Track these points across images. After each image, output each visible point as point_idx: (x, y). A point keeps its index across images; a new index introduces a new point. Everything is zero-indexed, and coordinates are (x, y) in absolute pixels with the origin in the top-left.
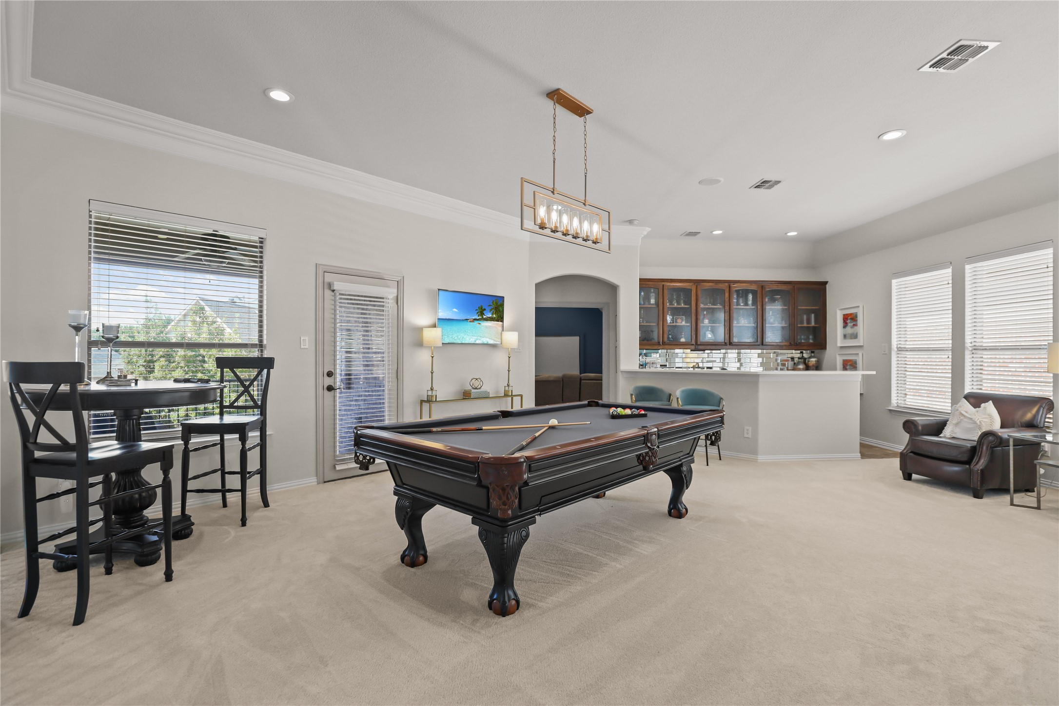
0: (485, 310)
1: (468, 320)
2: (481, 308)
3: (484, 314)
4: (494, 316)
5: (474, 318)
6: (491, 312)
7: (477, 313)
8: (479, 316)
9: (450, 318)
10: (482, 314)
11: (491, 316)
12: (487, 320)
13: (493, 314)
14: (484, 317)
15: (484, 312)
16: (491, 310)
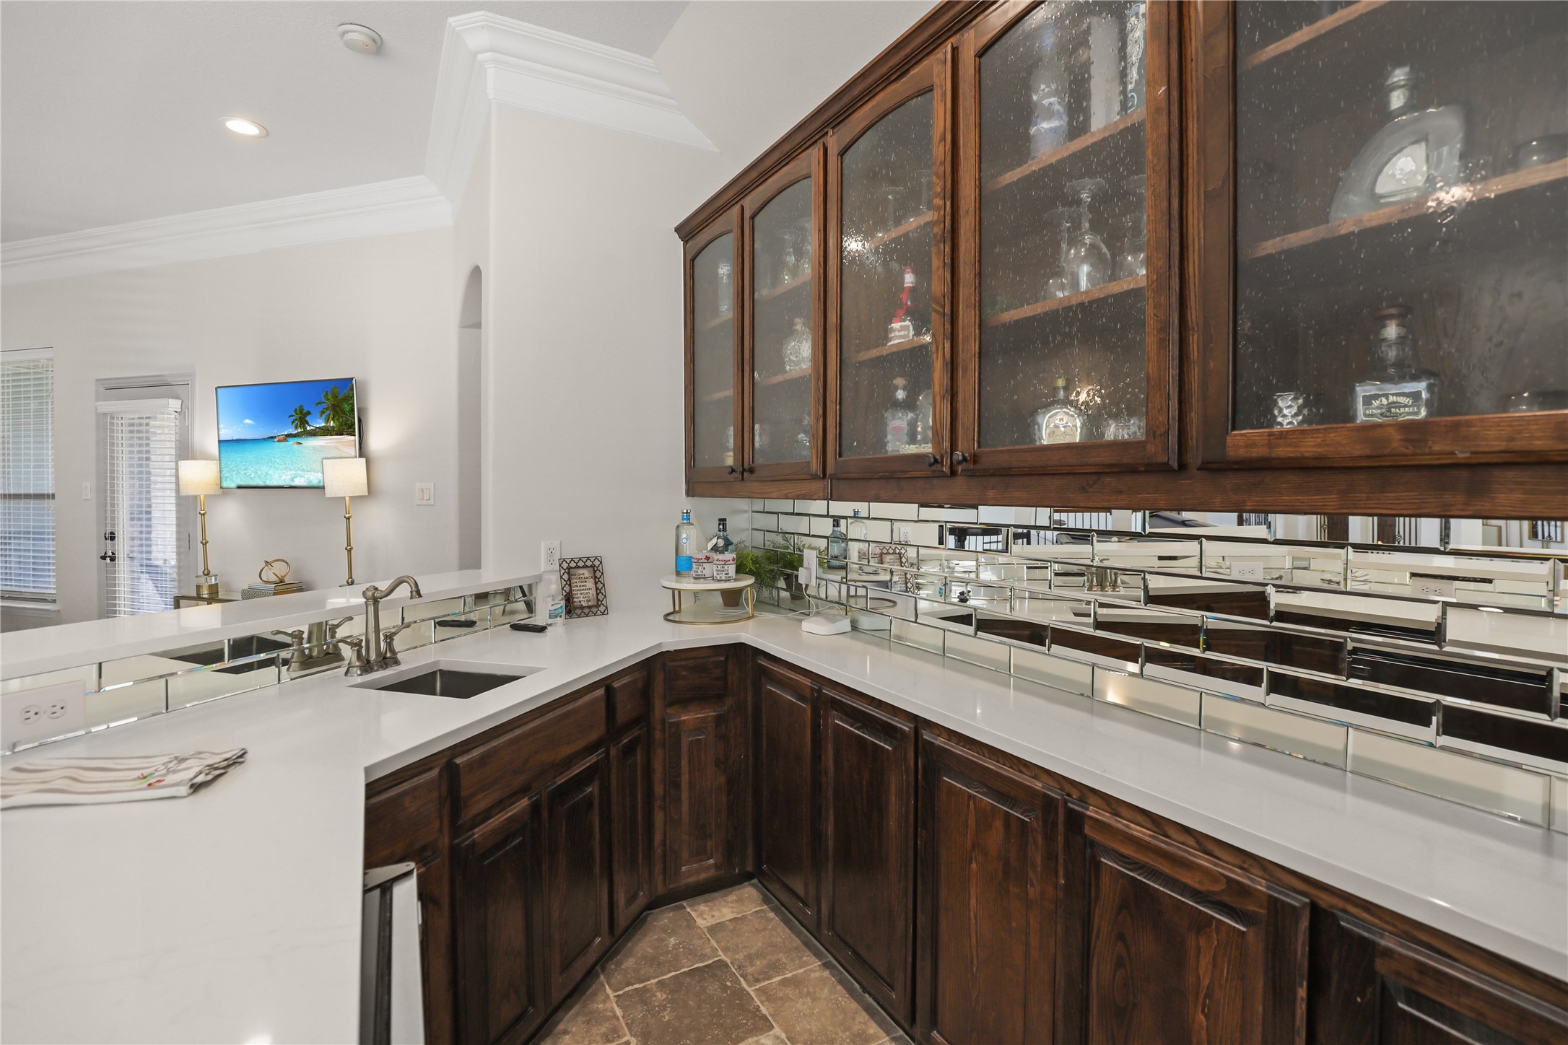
0: (309, 413)
1: (275, 437)
2: (301, 411)
3: (308, 423)
4: (332, 424)
5: (286, 433)
6: (324, 416)
7: (293, 422)
8: (296, 428)
9: (239, 438)
10: (302, 419)
11: (323, 424)
12: (314, 433)
13: (327, 421)
14: (308, 428)
15: (308, 418)
16: (323, 412)
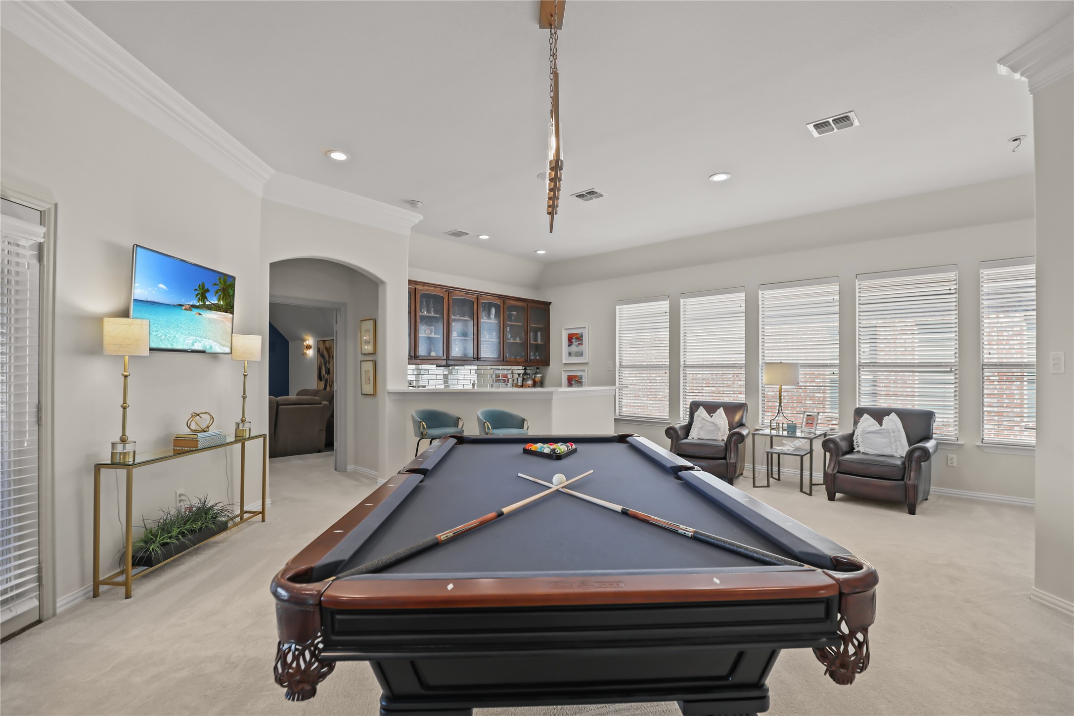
0: (208, 290)
1: (183, 305)
2: (203, 288)
3: (207, 299)
4: (222, 303)
5: (191, 304)
6: (218, 295)
7: (197, 295)
8: (199, 301)
9: (153, 300)
10: (203, 296)
11: (216, 302)
12: (210, 308)
13: (219, 300)
14: (207, 303)
15: (207, 295)
16: (217, 292)
